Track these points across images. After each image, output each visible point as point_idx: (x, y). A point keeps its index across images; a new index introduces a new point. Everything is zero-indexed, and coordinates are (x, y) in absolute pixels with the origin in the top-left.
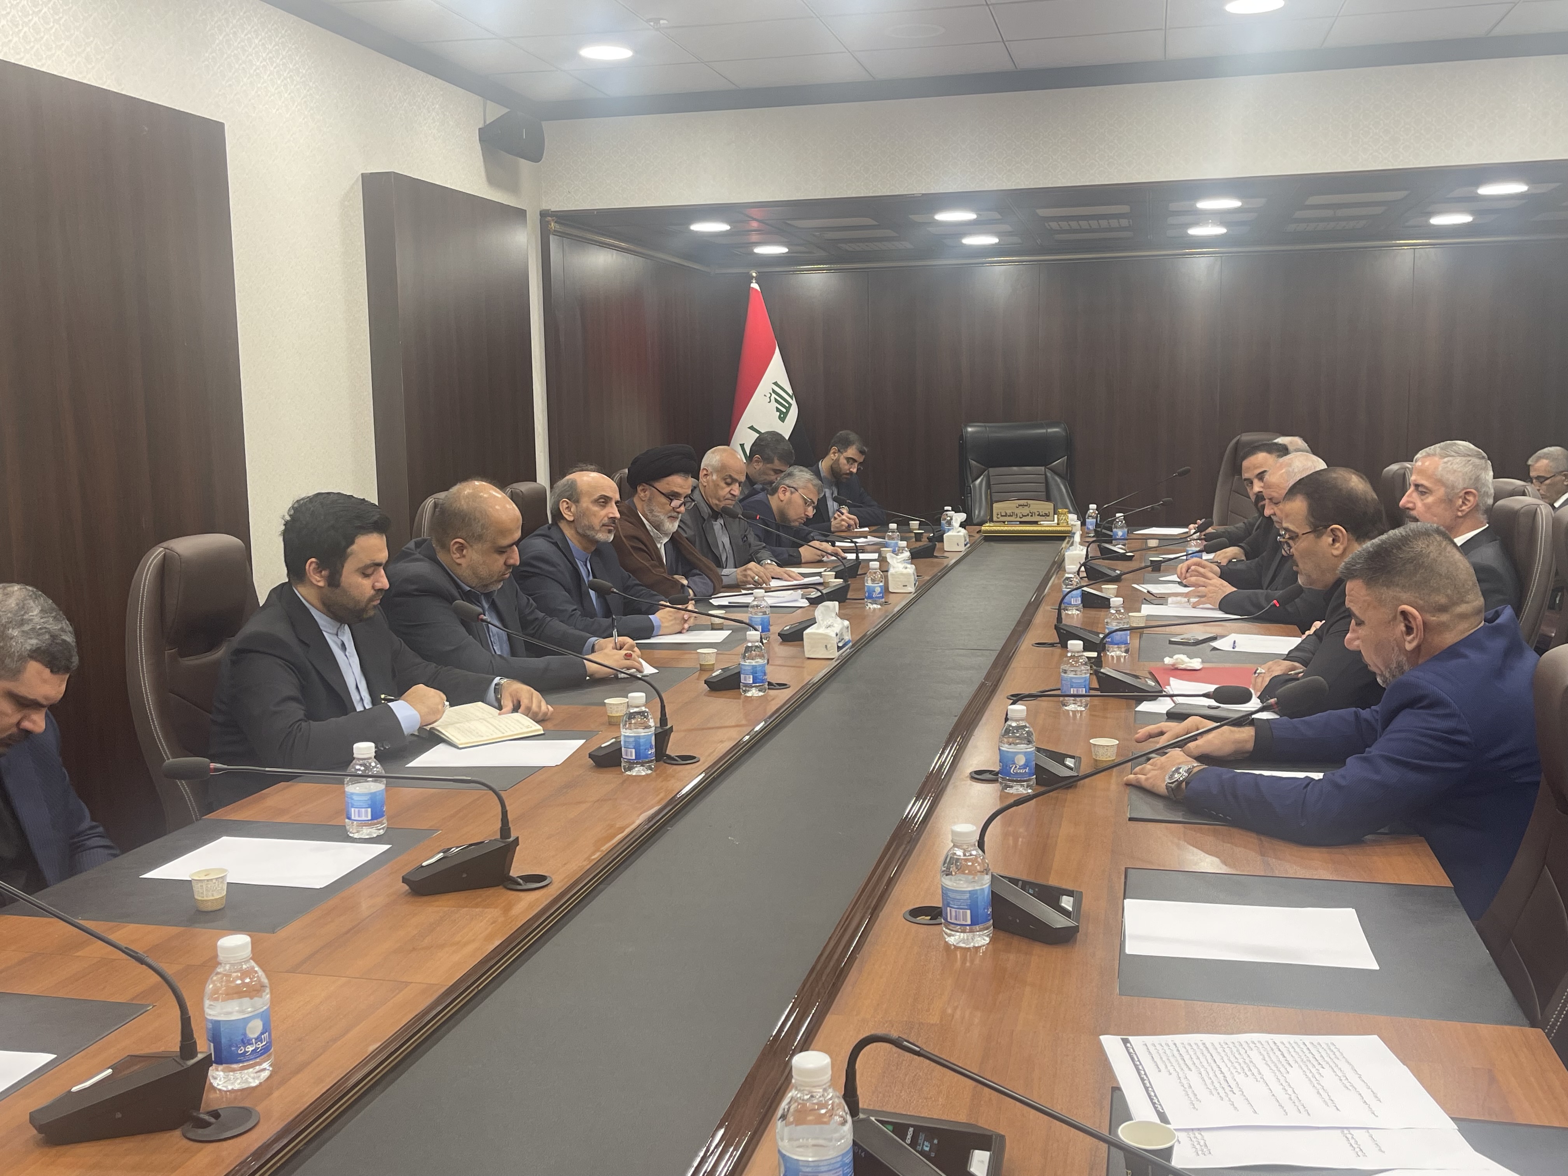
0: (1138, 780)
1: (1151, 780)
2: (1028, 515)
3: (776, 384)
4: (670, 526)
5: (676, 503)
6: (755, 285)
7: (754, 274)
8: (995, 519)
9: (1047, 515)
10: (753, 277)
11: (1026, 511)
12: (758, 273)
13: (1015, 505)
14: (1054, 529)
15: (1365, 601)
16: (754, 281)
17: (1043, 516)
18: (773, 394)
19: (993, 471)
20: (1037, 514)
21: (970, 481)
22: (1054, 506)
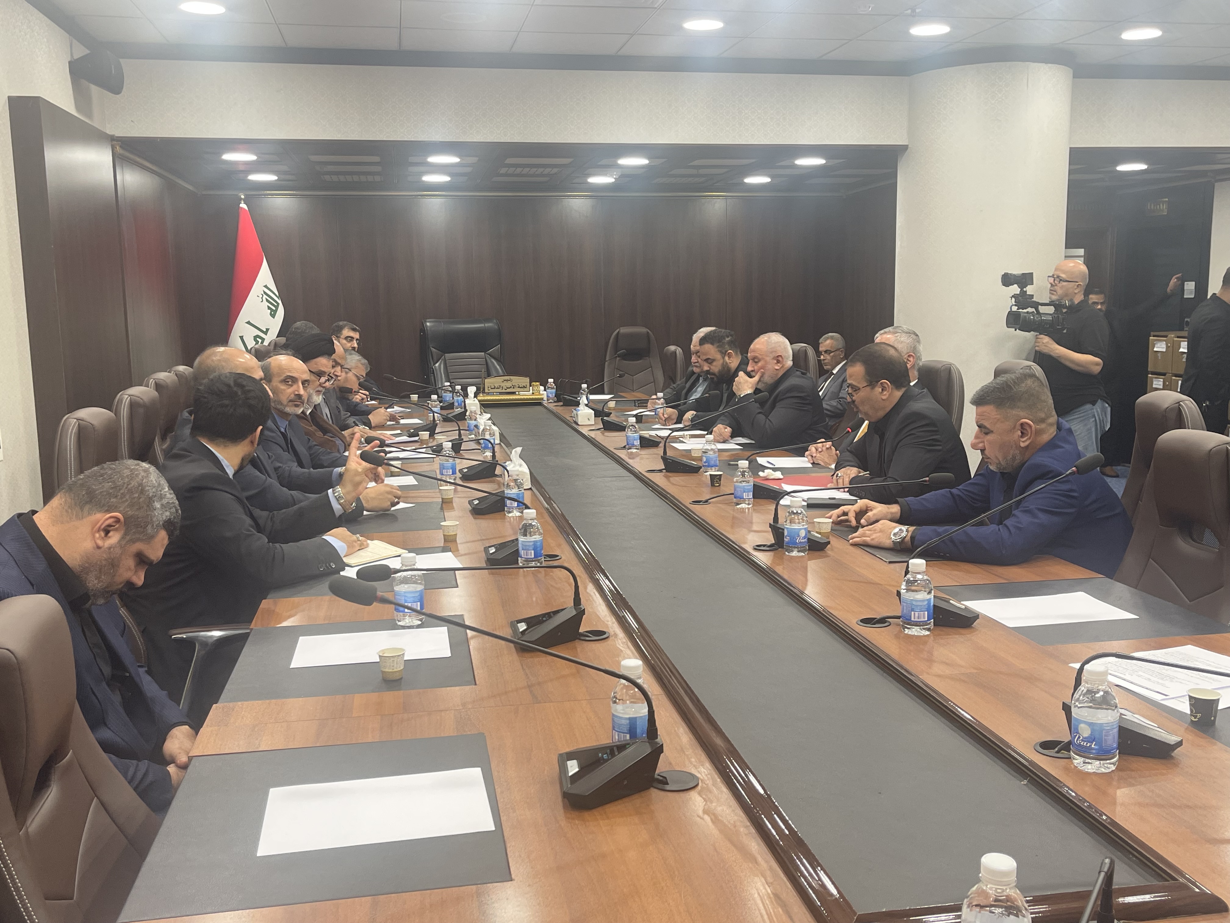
0: (864, 541)
1: (876, 540)
2: (511, 387)
3: (266, 286)
4: (317, 399)
5: (323, 379)
6: (243, 205)
7: (243, 197)
8: (486, 391)
9: (524, 387)
10: (241, 199)
11: (509, 384)
12: (246, 195)
13: (501, 380)
14: (531, 397)
15: (996, 418)
16: (242, 202)
17: (521, 388)
18: (264, 295)
19: (448, 356)
20: (517, 386)
21: (432, 364)
22: (527, 380)
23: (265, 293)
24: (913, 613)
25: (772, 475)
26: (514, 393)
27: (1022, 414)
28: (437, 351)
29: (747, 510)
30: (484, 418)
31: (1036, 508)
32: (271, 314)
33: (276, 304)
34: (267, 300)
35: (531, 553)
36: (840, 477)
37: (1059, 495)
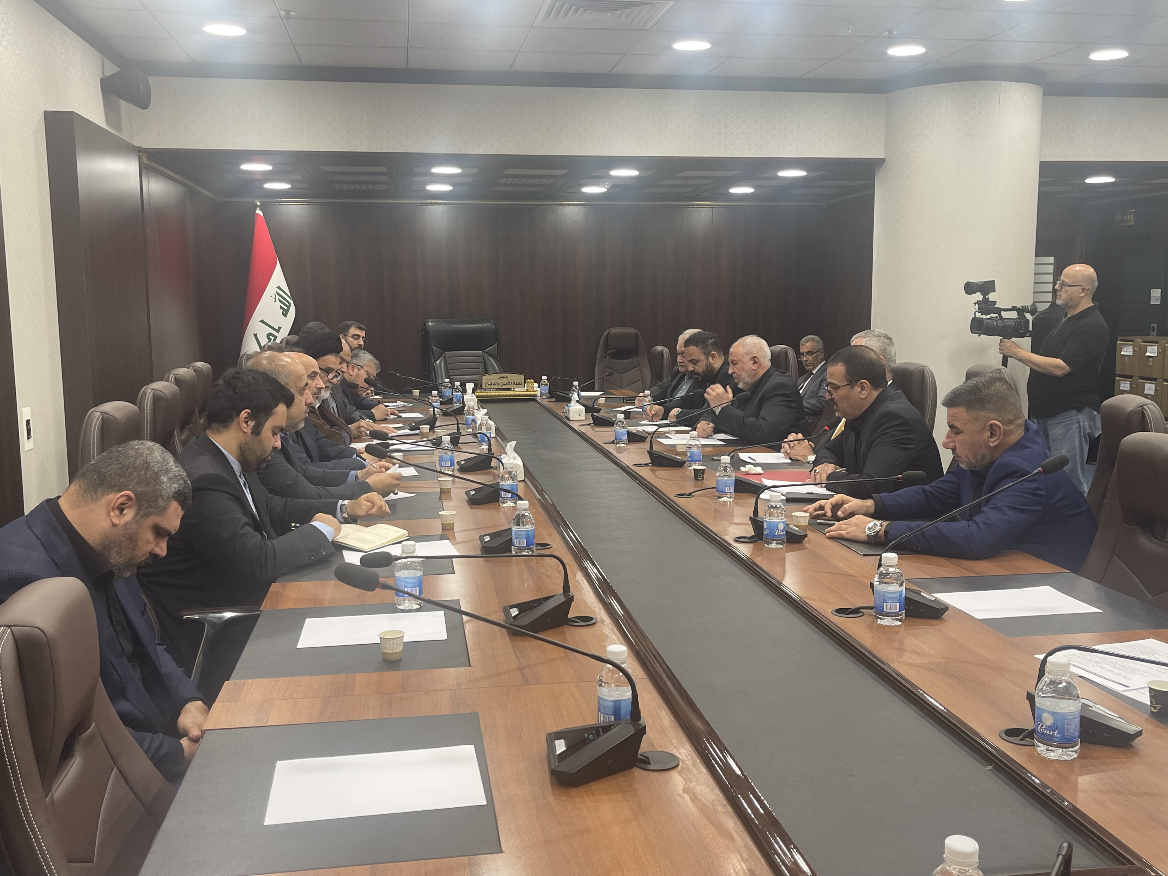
0: (840, 534)
1: (852, 534)
2: (507, 384)
3: (279, 288)
4: (325, 394)
5: (331, 376)
6: (259, 212)
7: (258, 204)
8: (484, 387)
9: (519, 384)
10: (258, 206)
11: (505, 381)
12: (261, 203)
13: (498, 377)
14: (525, 393)
15: (966, 419)
16: (258, 209)
17: (516, 384)
18: (277, 295)
19: (448, 354)
20: (513, 383)
21: (433, 362)
22: (522, 377)
23: (278, 293)
24: (885, 604)
25: (753, 470)
26: (509, 389)
27: (991, 415)
28: (439, 349)
29: (728, 503)
30: (481, 413)
31: (1004, 505)
32: (283, 314)
33: (288, 304)
34: (280, 301)
35: (523, 542)
36: (818, 472)
37: (1027, 493)
